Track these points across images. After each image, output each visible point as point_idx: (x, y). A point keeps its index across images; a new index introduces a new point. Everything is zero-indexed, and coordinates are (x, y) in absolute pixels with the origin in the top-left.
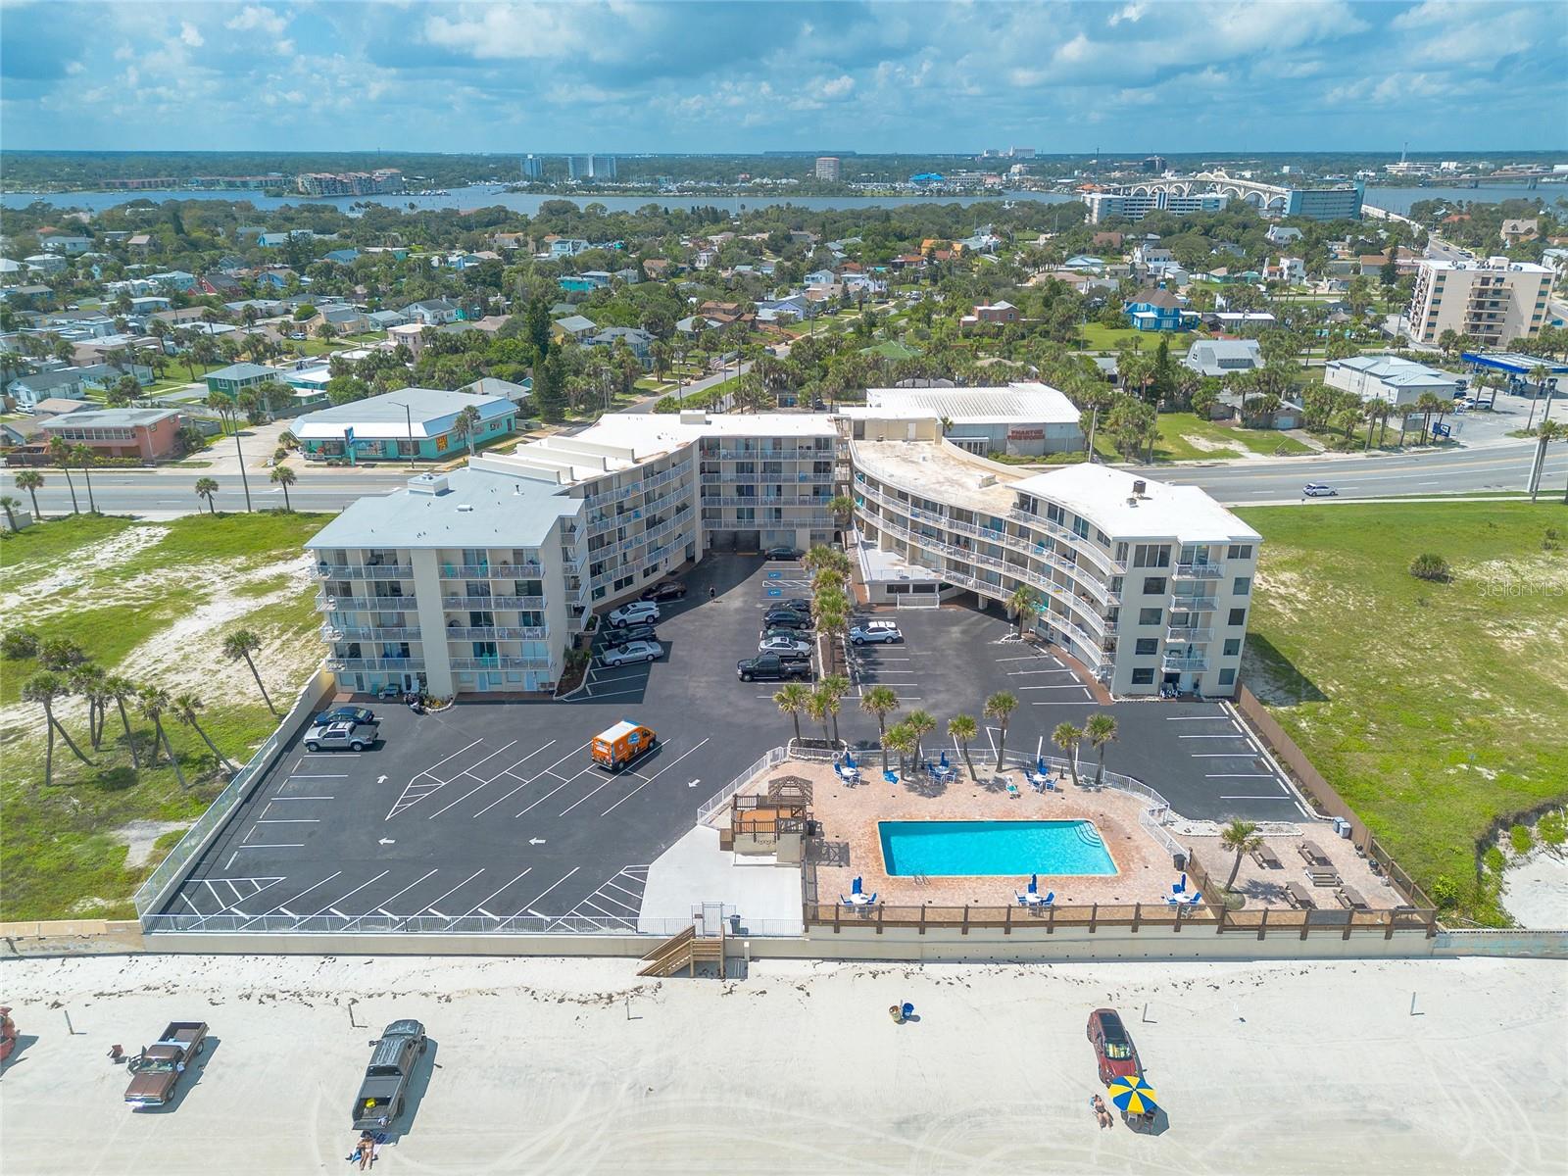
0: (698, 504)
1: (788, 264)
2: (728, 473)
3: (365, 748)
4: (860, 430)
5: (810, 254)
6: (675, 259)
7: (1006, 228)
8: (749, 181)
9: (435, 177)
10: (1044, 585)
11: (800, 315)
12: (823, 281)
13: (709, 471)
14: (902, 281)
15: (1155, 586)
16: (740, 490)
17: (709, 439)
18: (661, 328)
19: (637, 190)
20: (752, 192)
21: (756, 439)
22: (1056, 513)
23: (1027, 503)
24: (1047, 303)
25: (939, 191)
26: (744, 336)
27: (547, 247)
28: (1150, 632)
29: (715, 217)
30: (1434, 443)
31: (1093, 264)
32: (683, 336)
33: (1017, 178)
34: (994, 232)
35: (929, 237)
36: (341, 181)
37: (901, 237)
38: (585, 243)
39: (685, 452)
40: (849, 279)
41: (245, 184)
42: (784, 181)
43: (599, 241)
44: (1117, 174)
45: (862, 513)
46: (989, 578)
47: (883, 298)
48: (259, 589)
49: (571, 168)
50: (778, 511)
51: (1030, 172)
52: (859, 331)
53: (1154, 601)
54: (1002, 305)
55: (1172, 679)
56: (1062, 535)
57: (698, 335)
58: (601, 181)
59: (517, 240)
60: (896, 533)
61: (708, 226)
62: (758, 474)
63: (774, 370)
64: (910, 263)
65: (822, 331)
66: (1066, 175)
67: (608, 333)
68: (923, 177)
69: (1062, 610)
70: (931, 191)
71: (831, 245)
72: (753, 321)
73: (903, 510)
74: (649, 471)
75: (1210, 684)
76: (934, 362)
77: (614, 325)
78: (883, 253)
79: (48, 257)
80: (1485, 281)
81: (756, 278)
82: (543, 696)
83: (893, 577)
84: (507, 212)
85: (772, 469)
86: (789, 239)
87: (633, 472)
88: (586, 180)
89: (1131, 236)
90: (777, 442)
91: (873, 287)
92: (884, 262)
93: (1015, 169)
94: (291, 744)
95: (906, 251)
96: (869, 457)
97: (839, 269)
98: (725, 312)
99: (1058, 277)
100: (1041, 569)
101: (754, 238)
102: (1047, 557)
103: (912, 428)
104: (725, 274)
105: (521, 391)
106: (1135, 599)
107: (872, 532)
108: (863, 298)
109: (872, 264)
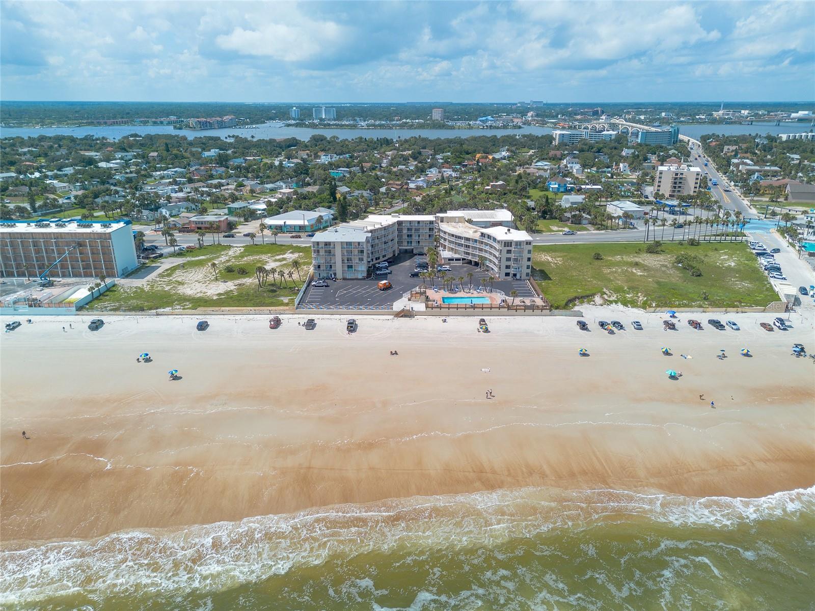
0: (396, 240)
1: (420, 165)
2: (405, 231)
3: (326, 286)
4: (442, 220)
5: (429, 161)
6: (373, 163)
7: (513, 148)
8: (400, 120)
9: (249, 118)
10: (487, 255)
11: (425, 186)
12: (434, 172)
13: (400, 230)
14: (465, 172)
15: (509, 252)
16: (408, 236)
17: (400, 221)
18: (374, 190)
19: (347, 126)
20: (402, 126)
21: (413, 221)
22: (489, 237)
23: (483, 235)
24: (517, 182)
25: (491, 126)
26: (404, 193)
27: (319, 157)
28: (508, 263)
29: (388, 142)
30: (629, 228)
31: (546, 165)
32: (383, 194)
33: (530, 119)
34: (508, 150)
35: (479, 153)
36: (209, 122)
37: (468, 153)
38: (335, 155)
39: (393, 224)
40: (444, 171)
41: (162, 123)
42: (417, 121)
43: (340, 154)
44: (579, 117)
45: (442, 241)
46: (474, 255)
47: (457, 179)
48: (279, 260)
49: (314, 114)
50: (419, 242)
51: (537, 116)
52: (446, 192)
53: (509, 255)
54: (500, 183)
55: (515, 275)
56: (491, 242)
57: (388, 193)
58: (329, 120)
59: (308, 154)
60: (452, 246)
61: (384, 148)
62: (413, 231)
63: (416, 205)
64: (470, 165)
65: (433, 192)
66: (553, 117)
67: (356, 193)
68: (484, 118)
69: (490, 261)
70: (487, 126)
71: (438, 157)
72: (407, 188)
73: (453, 239)
74: (385, 228)
75: (524, 277)
76: (471, 202)
77: (358, 190)
78: (459, 160)
79: (118, 161)
80: (677, 174)
81: (407, 171)
82: (364, 279)
83: (450, 256)
84: (296, 140)
85: (417, 230)
86: (420, 153)
87: (381, 228)
88: (321, 119)
89: (566, 152)
90: (419, 222)
91: (454, 175)
92: (460, 164)
93: (530, 114)
94: (308, 285)
95: (469, 159)
96: (444, 226)
97: (440, 167)
98: (397, 185)
99: (528, 171)
100: (486, 251)
101: (405, 153)
102: (487, 248)
103: (457, 219)
104: (395, 170)
105: (332, 212)
106: (505, 255)
107: (445, 247)
108: (450, 178)
109: (454, 164)
